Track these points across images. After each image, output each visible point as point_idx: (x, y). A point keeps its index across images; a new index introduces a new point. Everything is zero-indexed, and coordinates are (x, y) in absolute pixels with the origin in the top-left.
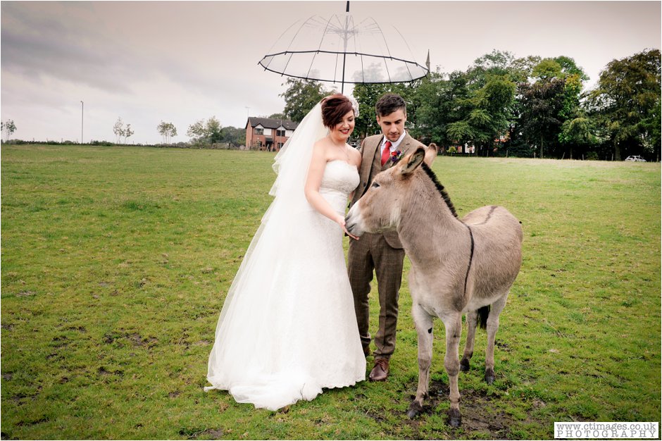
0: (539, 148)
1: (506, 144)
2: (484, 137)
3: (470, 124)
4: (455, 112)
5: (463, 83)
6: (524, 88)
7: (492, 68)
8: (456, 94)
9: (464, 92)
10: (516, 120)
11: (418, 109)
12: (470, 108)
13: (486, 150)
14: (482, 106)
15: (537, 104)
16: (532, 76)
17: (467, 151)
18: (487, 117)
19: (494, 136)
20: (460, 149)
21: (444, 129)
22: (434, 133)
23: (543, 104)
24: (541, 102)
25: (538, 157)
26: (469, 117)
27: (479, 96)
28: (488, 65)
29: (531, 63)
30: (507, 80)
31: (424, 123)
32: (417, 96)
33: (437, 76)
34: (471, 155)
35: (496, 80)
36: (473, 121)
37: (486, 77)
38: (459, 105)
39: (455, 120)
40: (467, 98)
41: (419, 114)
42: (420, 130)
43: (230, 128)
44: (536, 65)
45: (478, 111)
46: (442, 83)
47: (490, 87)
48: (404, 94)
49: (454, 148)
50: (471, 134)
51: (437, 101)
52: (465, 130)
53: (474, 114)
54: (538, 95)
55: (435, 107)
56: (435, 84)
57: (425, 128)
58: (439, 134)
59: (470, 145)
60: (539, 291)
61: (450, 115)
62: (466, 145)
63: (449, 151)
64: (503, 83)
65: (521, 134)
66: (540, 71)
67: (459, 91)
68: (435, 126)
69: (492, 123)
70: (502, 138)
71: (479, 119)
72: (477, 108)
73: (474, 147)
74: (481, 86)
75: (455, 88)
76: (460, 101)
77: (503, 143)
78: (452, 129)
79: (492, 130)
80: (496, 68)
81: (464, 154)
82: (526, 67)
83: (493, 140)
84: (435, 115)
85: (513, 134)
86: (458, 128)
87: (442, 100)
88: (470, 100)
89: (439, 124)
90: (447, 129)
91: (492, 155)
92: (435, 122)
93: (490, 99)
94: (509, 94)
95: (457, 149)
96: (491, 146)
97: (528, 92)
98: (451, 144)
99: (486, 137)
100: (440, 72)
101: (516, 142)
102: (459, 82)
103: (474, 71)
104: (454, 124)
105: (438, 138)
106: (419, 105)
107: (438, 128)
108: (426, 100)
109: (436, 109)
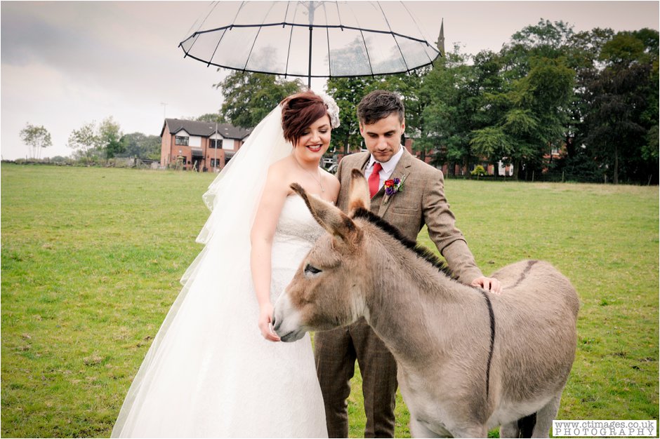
0: (612, 168)
1: (560, 163)
2: (527, 151)
3: (506, 132)
4: (483, 113)
5: (495, 69)
6: (588, 77)
7: (539, 47)
8: (485, 86)
9: (496, 84)
10: (576, 125)
11: (427, 108)
12: (505, 108)
13: (529, 171)
14: (524, 104)
15: (608, 101)
16: (600, 60)
17: (502, 172)
18: (532, 121)
19: (543, 150)
20: (492, 169)
21: (466, 139)
22: (451, 145)
23: (617, 101)
24: (615, 98)
25: (611, 181)
26: (505, 121)
27: (518, 88)
28: (534, 41)
29: (599, 40)
30: (562, 65)
31: (436, 129)
32: (425, 89)
33: (456, 58)
34: (507, 178)
35: (544, 66)
36: (510, 127)
37: (530, 60)
38: (489, 102)
39: (483, 125)
40: (500, 91)
41: (427, 116)
42: (430, 140)
43: (136, 135)
44: (605, 42)
45: (518, 111)
46: (463, 69)
47: (536, 76)
48: (405, 85)
49: (482, 167)
50: (507, 146)
51: (455, 96)
52: (499, 139)
53: (511, 117)
54: (608, 88)
55: (452, 105)
56: (452, 71)
57: (438, 138)
58: (459, 147)
59: (506, 163)
60: (613, 392)
61: (475, 118)
62: (500, 164)
63: (474, 172)
64: (555, 70)
65: (584, 146)
66: (612, 53)
67: (488, 81)
68: (452, 134)
69: (541, 131)
70: (555, 153)
71: (520, 124)
72: (517, 107)
73: (512, 167)
74: (523, 74)
75: (483, 77)
76: (490, 96)
77: (556, 160)
78: (478, 140)
79: (539, 141)
80: (545, 48)
81: (496, 177)
82: (590, 45)
83: (540, 156)
84: (452, 118)
85: (572, 147)
86: (488, 138)
87: (463, 94)
88: (505, 95)
89: (459, 131)
90: (471, 138)
91: (540, 178)
92: (453, 128)
93: (536, 94)
94: (565, 87)
95: (486, 169)
96: (539, 165)
97: (593, 83)
98: (477, 161)
99: (530, 151)
100: (460, 53)
101: (576, 159)
102: (488, 67)
103: (512, 52)
104: (482, 131)
105: (457, 153)
106: (429, 103)
107: (456, 138)
108: (438, 95)
109: (454, 109)
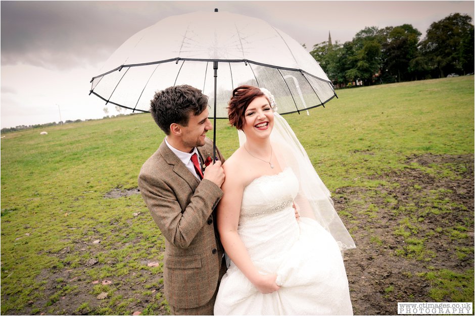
0: (398, 77)
1: (378, 77)
2: (366, 75)
3: (358, 70)
4: (349, 64)
5: (351, 48)
6: (385, 45)
7: (366, 37)
8: (348, 54)
9: (353, 53)
10: (383, 63)
11: (328, 66)
12: (357, 61)
13: (368, 82)
14: (363, 59)
15: (394, 53)
16: (389, 38)
17: (358, 84)
18: (367, 64)
19: (372, 74)
20: (354, 83)
21: (344, 74)
22: (339, 77)
23: (397, 52)
24: (396, 51)
25: (398, 82)
26: (357, 66)
27: (360, 54)
28: (364, 35)
29: (388, 31)
30: (375, 43)
31: (333, 72)
32: (327, 59)
33: (336, 46)
34: (360, 86)
35: (369, 44)
36: (359, 68)
37: (364, 42)
38: (350, 60)
39: (349, 69)
40: (354, 55)
44: (390, 31)
45: (361, 62)
46: (340, 49)
47: (366, 48)
49: (350, 83)
50: (359, 75)
51: (338, 60)
52: (356, 73)
53: (359, 64)
54: (394, 48)
55: (337, 63)
56: (336, 51)
57: (334, 75)
58: (342, 77)
59: (359, 81)
61: (346, 66)
62: (357, 81)
63: (348, 86)
64: (373, 45)
65: (387, 70)
66: (393, 35)
67: (349, 52)
68: (339, 73)
69: (370, 67)
70: (377, 74)
71: (363, 66)
72: (361, 60)
73: (361, 82)
74: (361, 47)
75: (347, 51)
76: (351, 58)
77: (377, 77)
78: (348, 74)
79: (370, 71)
80: (368, 37)
81: (356, 86)
82: (385, 33)
83: (371, 76)
84: (338, 68)
85: (383, 71)
86: (352, 72)
87: (340, 60)
88: (356, 57)
89: (341, 72)
90: (345, 74)
91: (372, 84)
92: (339, 71)
93: (367, 54)
94: (377, 50)
95: (352, 84)
96: (371, 79)
97: (388, 47)
98: (349, 82)
99: (367, 75)
100: (338, 44)
101: (385, 75)
102: (348, 47)
103: (357, 40)
104: (349, 71)
105: (341, 80)
106: (329, 64)
107: (340, 74)
108: (332, 60)
109: (338, 64)
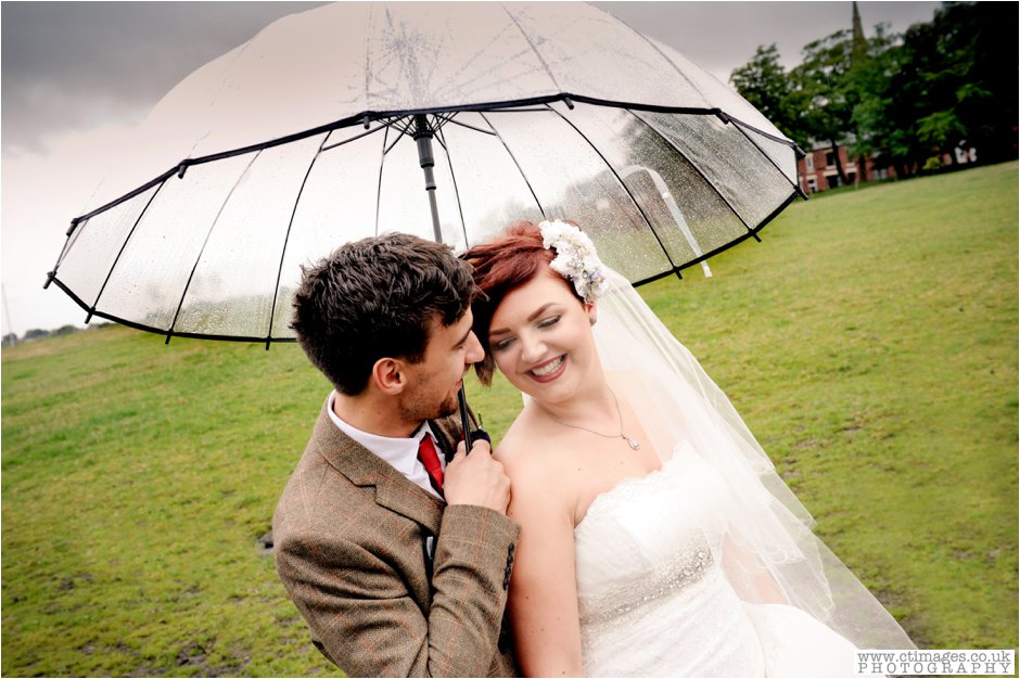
2: (989, 128)
3: (957, 112)
4: (926, 97)
5: (930, 44)
8: (922, 66)
9: (936, 59)
11: (857, 108)
12: (952, 84)
14: (974, 76)
17: (961, 159)
18: (988, 92)
20: (948, 160)
21: (911, 131)
22: (894, 143)
26: (954, 100)
27: (963, 60)
31: (873, 129)
32: (851, 87)
33: (880, 42)
34: (970, 165)
36: (962, 106)
39: (928, 112)
40: (943, 67)
41: (859, 116)
42: (866, 142)
45: (969, 86)
46: (893, 52)
48: (826, 87)
49: (936, 160)
50: (962, 129)
51: (888, 86)
52: (951, 123)
53: (962, 93)
55: (886, 96)
56: (878, 59)
57: (876, 138)
58: (902, 142)
59: (965, 149)
61: (918, 105)
62: (958, 151)
63: (927, 166)
67: (925, 59)
68: (893, 129)
71: (974, 100)
72: (966, 80)
73: (973, 151)
74: (966, 39)
75: (917, 57)
76: (930, 76)
78: (924, 129)
81: (956, 167)
84: (889, 112)
86: (936, 123)
87: (896, 81)
88: (949, 71)
89: (900, 124)
90: (916, 129)
92: (892, 123)
95: (942, 160)
98: (929, 155)
99: (992, 128)
100: (885, 36)
104: (928, 119)
105: (902, 150)
106: (858, 101)
107: (898, 133)
108: (867, 90)
109: (889, 101)
